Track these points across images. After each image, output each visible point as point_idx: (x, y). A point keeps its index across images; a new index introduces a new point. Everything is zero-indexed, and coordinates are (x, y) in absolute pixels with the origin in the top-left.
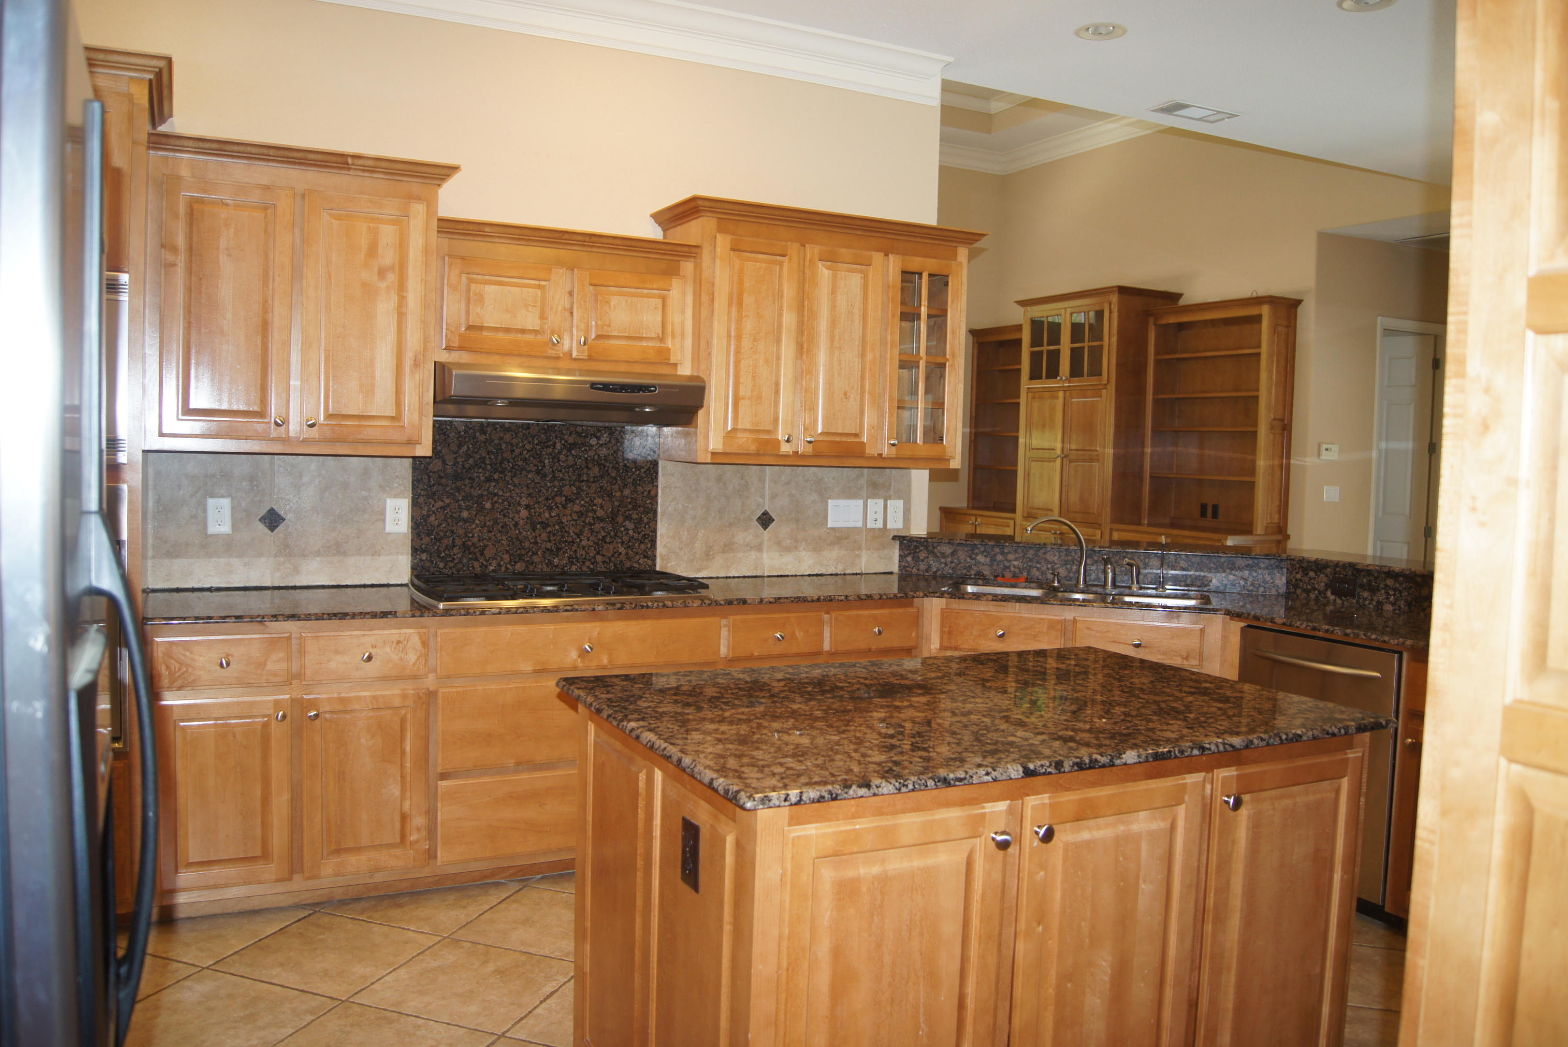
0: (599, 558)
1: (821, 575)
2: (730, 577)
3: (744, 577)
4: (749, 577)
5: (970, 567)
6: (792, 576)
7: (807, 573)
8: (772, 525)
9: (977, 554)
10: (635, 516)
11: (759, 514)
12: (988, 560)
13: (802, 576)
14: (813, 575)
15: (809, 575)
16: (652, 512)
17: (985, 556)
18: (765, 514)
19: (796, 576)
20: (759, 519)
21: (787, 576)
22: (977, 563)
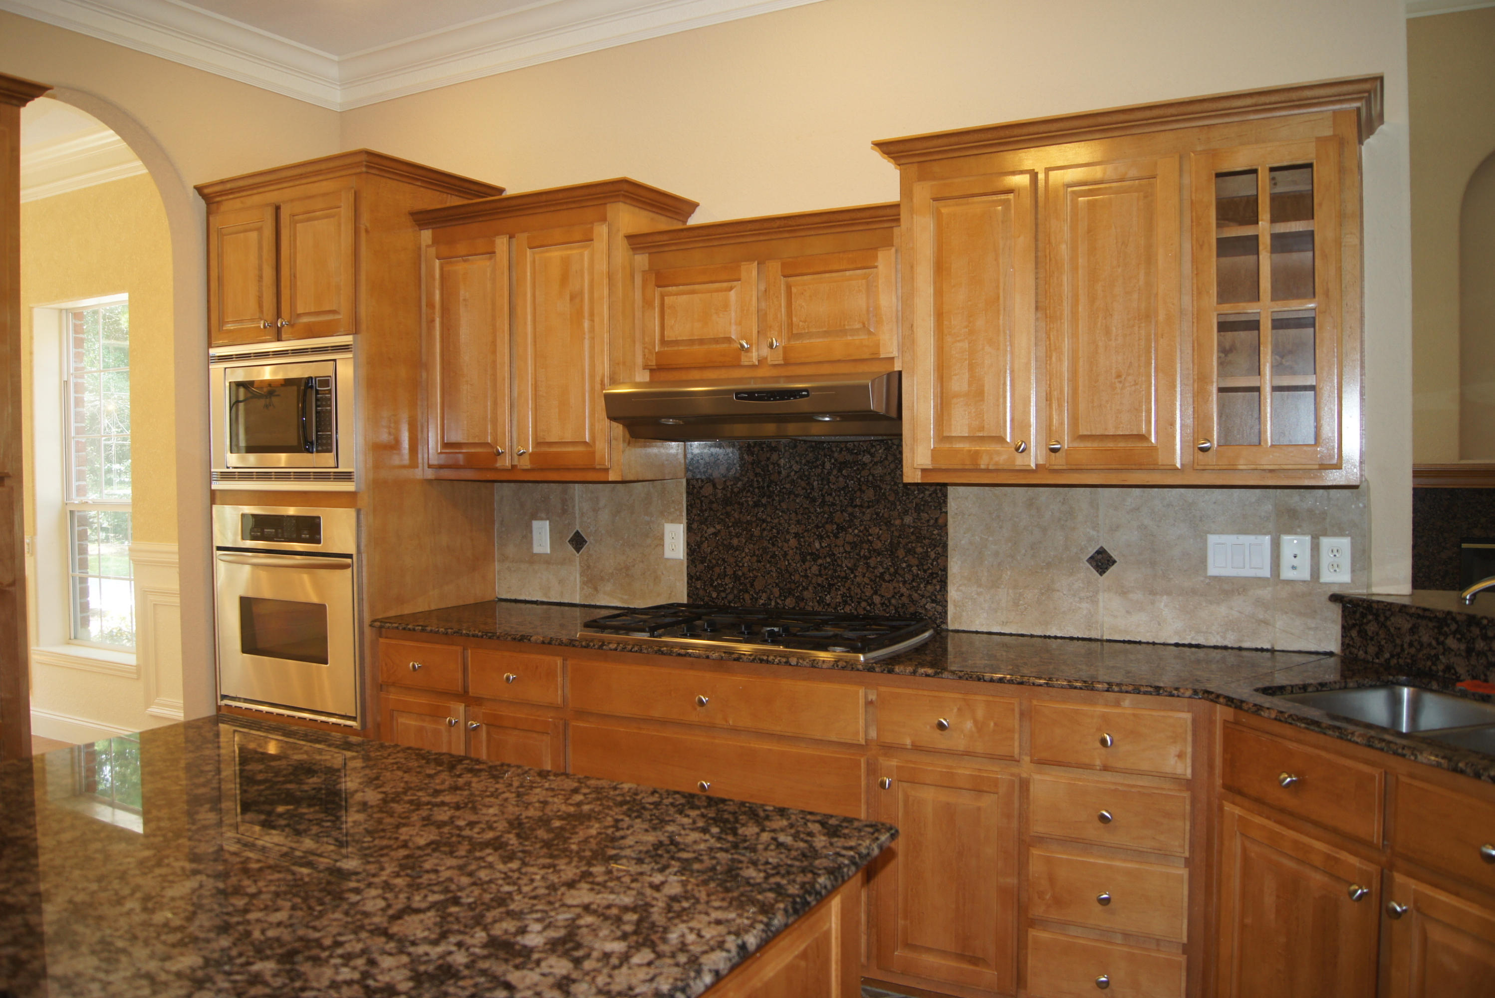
0: (877, 599)
1: (1198, 646)
2: (1049, 637)
3: (1072, 639)
4: (1078, 639)
5: (1436, 656)
6: (1148, 643)
7: (1173, 642)
8: (1113, 569)
9: (1446, 636)
10: (919, 550)
11: (1092, 551)
12: (1463, 647)
13: (1164, 644)
14: (1184, 645)
15: (1177, 645)
16: (940, 546)
17: (1459, 640)
18: (1101, 552)
19: (1154, 644)
20: (1091, 559)
21: (1140, 643)
22: (1447, 650)
